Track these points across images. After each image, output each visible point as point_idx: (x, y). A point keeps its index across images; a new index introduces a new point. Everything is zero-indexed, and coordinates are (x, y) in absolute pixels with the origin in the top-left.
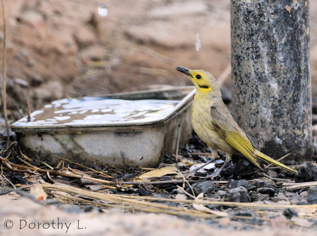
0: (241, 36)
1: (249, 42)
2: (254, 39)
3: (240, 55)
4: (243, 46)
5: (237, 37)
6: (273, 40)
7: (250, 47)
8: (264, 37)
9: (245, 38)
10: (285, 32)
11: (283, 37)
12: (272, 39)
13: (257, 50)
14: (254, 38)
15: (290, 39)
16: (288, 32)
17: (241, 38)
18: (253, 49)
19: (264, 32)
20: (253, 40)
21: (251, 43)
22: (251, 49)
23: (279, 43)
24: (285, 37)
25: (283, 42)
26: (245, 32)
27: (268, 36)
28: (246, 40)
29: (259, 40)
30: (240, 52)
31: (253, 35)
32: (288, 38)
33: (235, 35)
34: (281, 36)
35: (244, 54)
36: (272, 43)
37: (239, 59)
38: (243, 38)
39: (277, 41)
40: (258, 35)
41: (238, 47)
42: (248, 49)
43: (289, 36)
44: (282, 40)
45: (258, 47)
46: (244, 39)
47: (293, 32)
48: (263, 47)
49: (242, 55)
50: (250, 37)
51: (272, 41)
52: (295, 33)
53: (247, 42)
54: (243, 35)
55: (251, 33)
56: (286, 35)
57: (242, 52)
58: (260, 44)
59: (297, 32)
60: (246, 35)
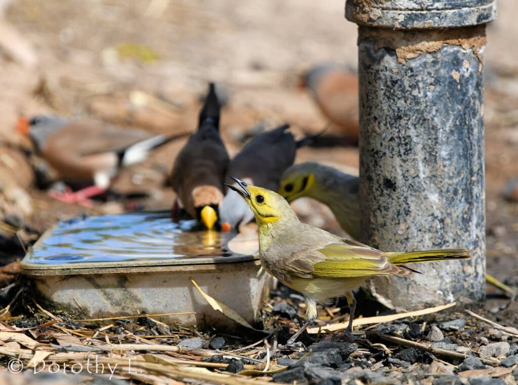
0: (379, 120)
1: (394, 129)
2: (401, 123)
3: (378, 149)
4: (384, 135)
5: (372, 121)
6: (433, 126)
7: (395, 136)
8: (419, 121)
9: (386, 123)
10: (451, 112)
11: (448, 120)
12: (430, 124)
13: (407, 141)
14: (403, 122)
15: (458, 123)
16: (455, 113)
17: (379, 123)
18: (400, 140)
19: (418, 114)
20: (400, 125)
21: (397, 130)
22: (397, 140)
23: (441, 130)
24: (451, 121)
25: (447, 129)
26: (388, 114)
27: (425, 120)
28: (388, 125)
29: (410, 126)
30: (379, 145)
31: (400, 118)
32: (456, 122)
33: (369, 117)
34: (444, 119)
35: (386, 148)
36: (431, 129)
37: (376, 156)
38: (384, 122)
39: (439, 127)
40: (408, 119)
41: (375, 137)
42: (392, 139)
43: (457, 119)
44: (445, 126)
45: (409, 136)
46: (385, 125)
47: (462, 113)
48: (417, 136)
49: (383, 149)
50: (396, 121)
51: (431, 126)
52: (465, 114)
53: (390, 128)
54: (384, 118)
55: (398, 115)
56: (452, 117)
57: (381, 144)
58: (412, 132)
59: (468, 113)
60: (388, 117)
